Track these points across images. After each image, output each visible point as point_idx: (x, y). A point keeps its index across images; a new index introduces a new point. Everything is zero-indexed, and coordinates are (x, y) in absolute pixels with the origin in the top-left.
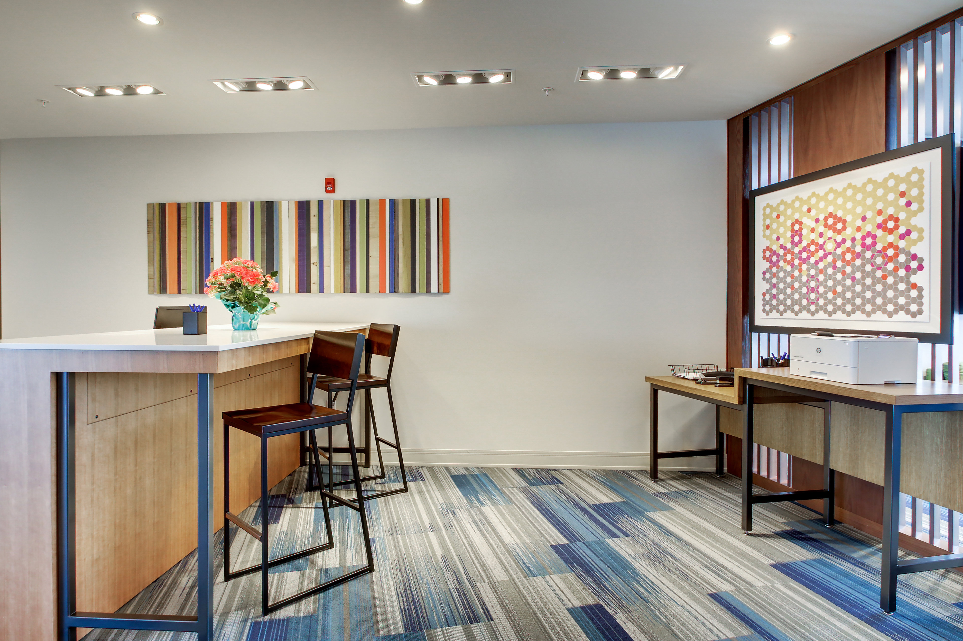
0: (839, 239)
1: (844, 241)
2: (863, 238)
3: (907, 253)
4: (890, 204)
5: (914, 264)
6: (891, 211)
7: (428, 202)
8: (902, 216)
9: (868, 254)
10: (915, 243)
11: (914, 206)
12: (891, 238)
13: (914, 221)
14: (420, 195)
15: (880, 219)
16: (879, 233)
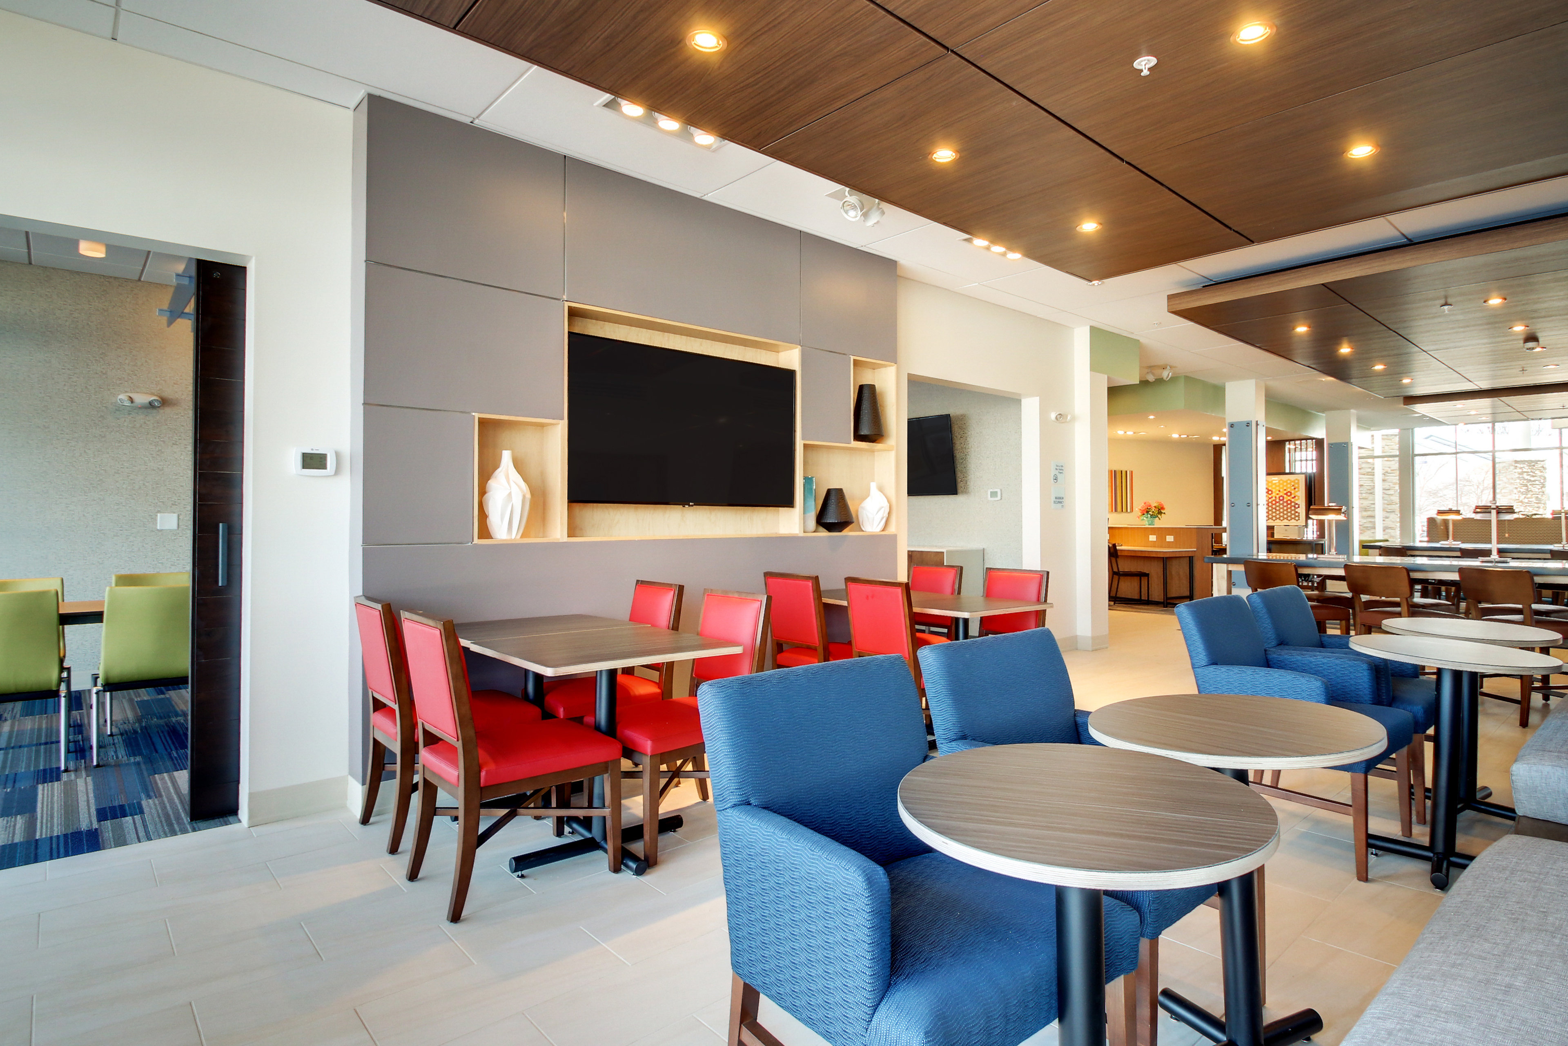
0: (1270, 496)
1: (1272, 497)
2: (1279, 497)
3: (1295, 503)
4: (1289, 488)
5: (1297, 506)
6: (1289, 490)
7: (1126, 472)
8: (1293, 492)
9: (1281, 502)
10: (1297, 500)
11: (1296, 490)
12: (1289, 498)
13: (1296, 494)
14: (1124, 470)
15: (1285, 492)
16: (1285, 496)
